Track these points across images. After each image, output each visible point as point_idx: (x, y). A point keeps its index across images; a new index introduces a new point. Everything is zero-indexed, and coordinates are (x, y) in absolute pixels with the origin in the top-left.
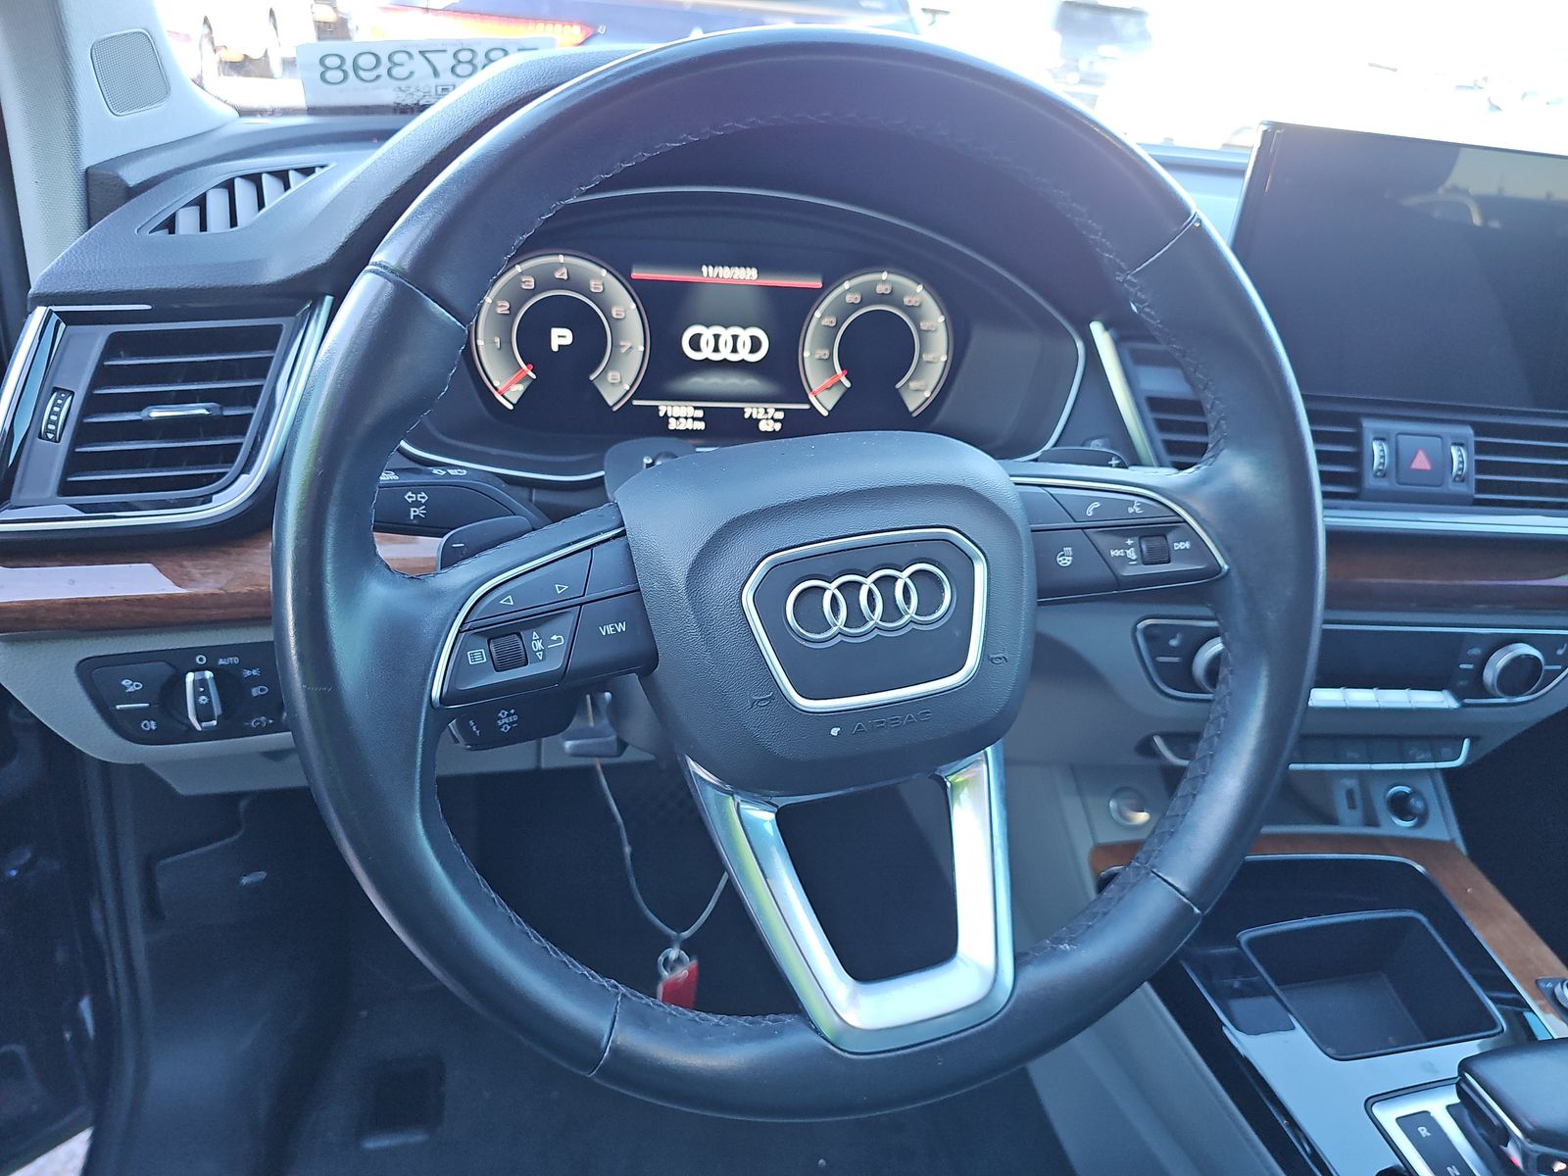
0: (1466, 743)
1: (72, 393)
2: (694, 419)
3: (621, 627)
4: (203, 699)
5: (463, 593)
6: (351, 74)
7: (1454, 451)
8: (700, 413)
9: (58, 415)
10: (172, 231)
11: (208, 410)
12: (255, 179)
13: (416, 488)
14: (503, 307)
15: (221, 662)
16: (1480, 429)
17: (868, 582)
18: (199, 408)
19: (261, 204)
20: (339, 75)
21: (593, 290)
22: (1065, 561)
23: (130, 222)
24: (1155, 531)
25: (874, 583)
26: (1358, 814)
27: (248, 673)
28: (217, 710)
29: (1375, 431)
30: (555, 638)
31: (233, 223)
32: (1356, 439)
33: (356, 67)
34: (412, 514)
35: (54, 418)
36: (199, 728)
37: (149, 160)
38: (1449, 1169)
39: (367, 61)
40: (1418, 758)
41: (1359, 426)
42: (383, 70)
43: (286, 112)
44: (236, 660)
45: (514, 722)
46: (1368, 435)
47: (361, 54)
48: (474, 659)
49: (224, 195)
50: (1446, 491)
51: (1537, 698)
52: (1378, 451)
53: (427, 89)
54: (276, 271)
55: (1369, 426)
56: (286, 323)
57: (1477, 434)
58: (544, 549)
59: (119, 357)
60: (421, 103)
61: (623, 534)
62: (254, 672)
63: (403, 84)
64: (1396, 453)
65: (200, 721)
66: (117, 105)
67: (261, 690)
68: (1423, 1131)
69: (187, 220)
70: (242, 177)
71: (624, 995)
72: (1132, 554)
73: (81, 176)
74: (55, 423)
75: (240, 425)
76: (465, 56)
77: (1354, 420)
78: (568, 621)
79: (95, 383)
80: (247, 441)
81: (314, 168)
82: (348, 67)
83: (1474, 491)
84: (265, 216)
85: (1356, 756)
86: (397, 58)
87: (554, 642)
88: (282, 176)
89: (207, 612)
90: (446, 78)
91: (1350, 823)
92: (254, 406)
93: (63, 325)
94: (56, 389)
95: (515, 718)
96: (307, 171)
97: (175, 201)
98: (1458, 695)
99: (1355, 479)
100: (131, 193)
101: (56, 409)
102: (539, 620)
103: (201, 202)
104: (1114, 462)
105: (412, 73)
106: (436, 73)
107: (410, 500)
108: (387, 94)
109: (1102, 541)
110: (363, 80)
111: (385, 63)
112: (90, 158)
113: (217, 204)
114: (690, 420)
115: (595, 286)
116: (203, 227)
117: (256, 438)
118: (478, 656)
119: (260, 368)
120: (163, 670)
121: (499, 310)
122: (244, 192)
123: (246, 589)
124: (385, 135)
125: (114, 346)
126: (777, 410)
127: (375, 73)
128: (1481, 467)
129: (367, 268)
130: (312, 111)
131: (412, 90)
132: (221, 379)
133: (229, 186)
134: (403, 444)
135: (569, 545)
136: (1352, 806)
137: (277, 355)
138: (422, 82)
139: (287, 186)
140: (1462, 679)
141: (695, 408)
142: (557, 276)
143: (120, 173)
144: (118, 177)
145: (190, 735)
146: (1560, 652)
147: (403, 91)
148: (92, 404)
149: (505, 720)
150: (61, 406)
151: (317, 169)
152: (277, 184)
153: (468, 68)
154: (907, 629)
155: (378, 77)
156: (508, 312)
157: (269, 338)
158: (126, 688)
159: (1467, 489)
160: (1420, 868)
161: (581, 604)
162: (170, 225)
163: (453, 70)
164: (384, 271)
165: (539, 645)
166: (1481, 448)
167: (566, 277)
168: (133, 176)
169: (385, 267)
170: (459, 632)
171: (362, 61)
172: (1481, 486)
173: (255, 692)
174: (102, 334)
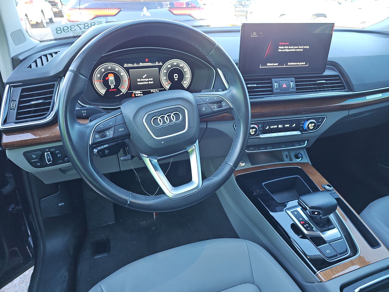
0: (306, 142)
1: (16, 101)
2: (141, 94)
3: (123, 129)
4: (49, 157)
5: (93, 126)
6: (63, 31)
7: (291, 83)
8: (142, 92)
9: (14, 105)
10: (31, 68)
11: (42, 101)
12: (46, 56)
13: (84, 110)
14: (99, 76)
15: (51, 150)
16: (296, 78)
17: (166, 116)
18: (41, 101)
19: (48, 61)
20: (60, 32)
21: (116, 70)
22: (204, 109)
23: (23, 67)
24: (219, 102)
25: (167, 116)
26: (288, 159)
27: (57, 152)
28: (52, 160)
29: (275, 81)
30: (111, 132)
31: (43, 65)
32: (271, 83)
33: (63, 30)
34: (84, 115)
35: (13, 106)
36: (48, 164)
37: (24, 54)
38: (300, 219)
39: (66, 28)
40: (296, 146)
41: (272, 80)
42: (69, 30)
43: (50, 40)
44: (54, 149)
45: (108, 152)
46: (273, 82)
47: (64, 27)
48: (96, 137)
49: (40, 59)
50: (290, 91)
51: (317, 130)
52: (276, 85)
53: (79, 32)
54: (52, 73)
55: (273, 80)
56: (56, 83)
57: (295, 79)
58: (108, 117)
59: (24, 93)
60: (78, 35)
61: (122, 113)
62: (58, 152)
63: (74, 32)
64: (279, 85)
65: (48, 162)
66: (16, 44)
67: (60, 155)
68: (296, 213)
69: (33, 65)
70: (43, 55)
71: (131, 193)
72: (215, 107)
73: (11, 59)
74: (13, 107)
75: (49, 104)
76: (86, 25)
77: (270, 79)
78: (113, 129)
79: (20, 98)
80: (51, 106)
81: (57, 52)
82: (62, 30)
83: (296, 90)
84: (49, 63)
85: (284, 146)
86: (72, 27)
87: (111, 133)
88: (51, 54)
89: (47, 140)
90: (83, 30)
91: (287, 161)
92: (51, 100)
93: (12, 88)
94: (13, 100)
95: (108, 151)
96: (56, 53)
97: (30, 62)
98: (301, 131)
99: (272, 91)
100: (21, 61)
101: (13, 104)
102: (107, 129)
103: (36, 61)
104: (214, 91)
105: (75, 30)
106: (81, 29)
107: (83, 112)
108: (71, 34)
109: (210, 105)
110: (65, 32)
111: (70, 28)
112: (12, 55)
113: (39, 61)
114: (140, 94)
115: (117, 69)
116: (37, 66)
117: (52, 106)
118: (97, 136)
119: (52, 92)
120: (40, 153)
121: (98, 76)
122: (44, 58)
123: (54, 135)
124: (72, 43)
125: (23, 91)
126: (157, 90)
127: (68, 30)
128: (297, 85)
129: (69, 70)
130: (55, 40)
131: (76, 33)
132: (44, 95)
133: (41, 57)
134: (79, 101)
135: (112, 116)
136: (287, 158)
137: (55, 89)
138: (78, 31)
139: (52, 57)
140: (301, 128)
141: (141, 91)
142: (109, 68)
143: (19, 57)
144: (18, 58)
145: (47, 165)
146: (320, 120)
147: (74, 33)
148: (20, 102)
149: (106, 152)
150: (14, 103)
151: (58, 52)
152: (51, 56)
153: (87, 27)
154: (174, 124)
155: (68, 31)
156: (100, 76)
157: (53, 86)
158: (33, 157)
159: (294, 90)
160: (300, 167)
161: (115, 126)
162: (30, 67)
163: (84, 28)
164: (72, 71)
165: (108, 133)
166: (296, 82)
167: (110, 68)
168: (21, 58)
169: (71, 70)
170: (93, 132)
171: (64, 28)
172: (297, 89)
173: (59, 156)
174: (20, 89)
